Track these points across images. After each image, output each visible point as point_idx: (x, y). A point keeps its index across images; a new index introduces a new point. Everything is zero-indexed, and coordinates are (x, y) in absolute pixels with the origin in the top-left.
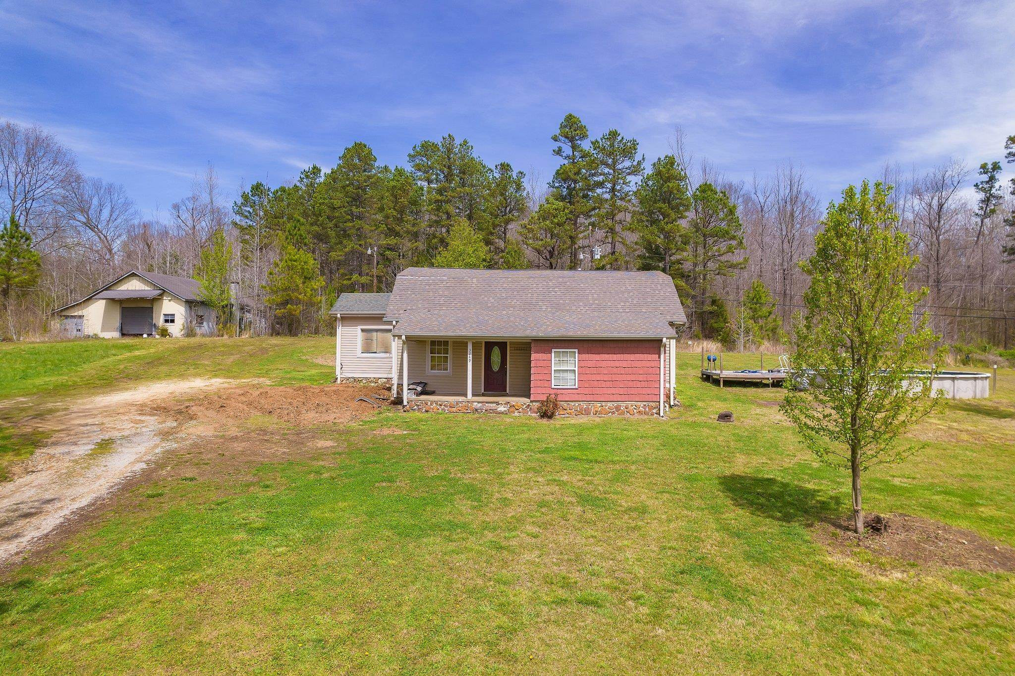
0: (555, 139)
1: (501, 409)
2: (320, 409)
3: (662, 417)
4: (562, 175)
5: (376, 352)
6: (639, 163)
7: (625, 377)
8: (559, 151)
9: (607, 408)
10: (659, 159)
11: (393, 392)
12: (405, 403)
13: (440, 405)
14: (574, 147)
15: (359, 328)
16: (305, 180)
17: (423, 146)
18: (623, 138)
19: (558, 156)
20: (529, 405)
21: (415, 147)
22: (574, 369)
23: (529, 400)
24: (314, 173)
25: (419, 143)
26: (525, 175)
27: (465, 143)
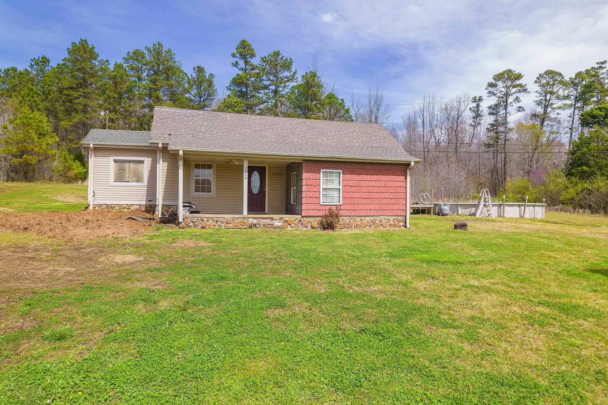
0: (234, 56)
1: (277, 223)
2: (90, 225)
3: (409, 228)
4: (238, 82)
5: (128, 182)
6: (295, 73)
7: (379, 195)
8: (236, 64)
9: (365, 221)
10: (307, 73)
11: (157, 213)
12: (181, 220)
13: (217, 221)
14: (246, 63)
15: (112, 159)
16: (35, 67)
17: (135, 53)
18: (283, 57)
19: (235, 68)
20: (300, 220)
21: (128, 53)
22: (339, 187)
23: (300, 216)
24: (43, 62)
25: (132, 51)
26: (214, 76)
27: (170, 51)
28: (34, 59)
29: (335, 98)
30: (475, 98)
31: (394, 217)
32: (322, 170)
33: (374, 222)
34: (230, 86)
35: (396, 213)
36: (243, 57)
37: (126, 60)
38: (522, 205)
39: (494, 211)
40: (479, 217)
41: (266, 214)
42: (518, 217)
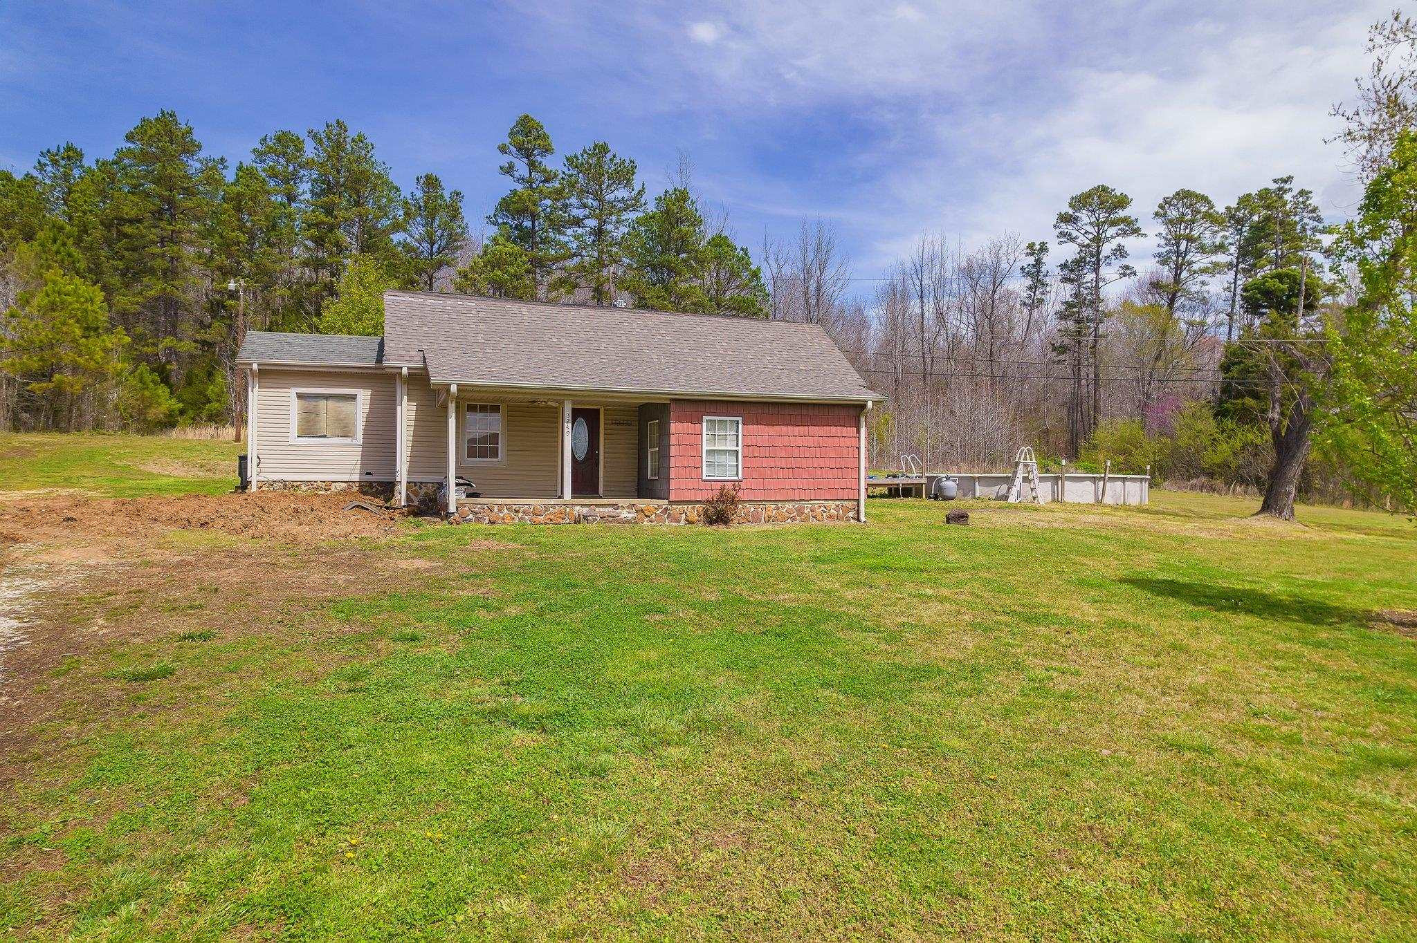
0: (503, 150)
1: (625, 514)
3: (865, 522)
4: (511, 207)
5: (325, 436)
6: (640, 193)
7: (808, 463)
8: (510, 168)
9: (785, 510)
10: (667, 192)
11: (397, 496)
12: (452, 509)
13: (517, 512)
14: (532, 166)
15: (293, 392)
17: (279, 140)
18: (614, 156)
19: (507, 176)
20: (666, 509)
21: (265, 140)
22: (737, 449)
23: (666, 502)
24: (69, 158)
25: (271, 134)
26: (463, 197)
27: (361, 139)
28: (48, 151)
29: (729, 246)
30: (1031, 246)
31: (837, 503)
32: (705, 418)
33: (800, 511)
34: (495, 216)
35: (841, 494)
36: (525, 152)
37: (260, 155)
38: (1100, 479)
39: (1044, 491)
40: (1014, 502)
41: (601, 497)
42: (1092, 501)
